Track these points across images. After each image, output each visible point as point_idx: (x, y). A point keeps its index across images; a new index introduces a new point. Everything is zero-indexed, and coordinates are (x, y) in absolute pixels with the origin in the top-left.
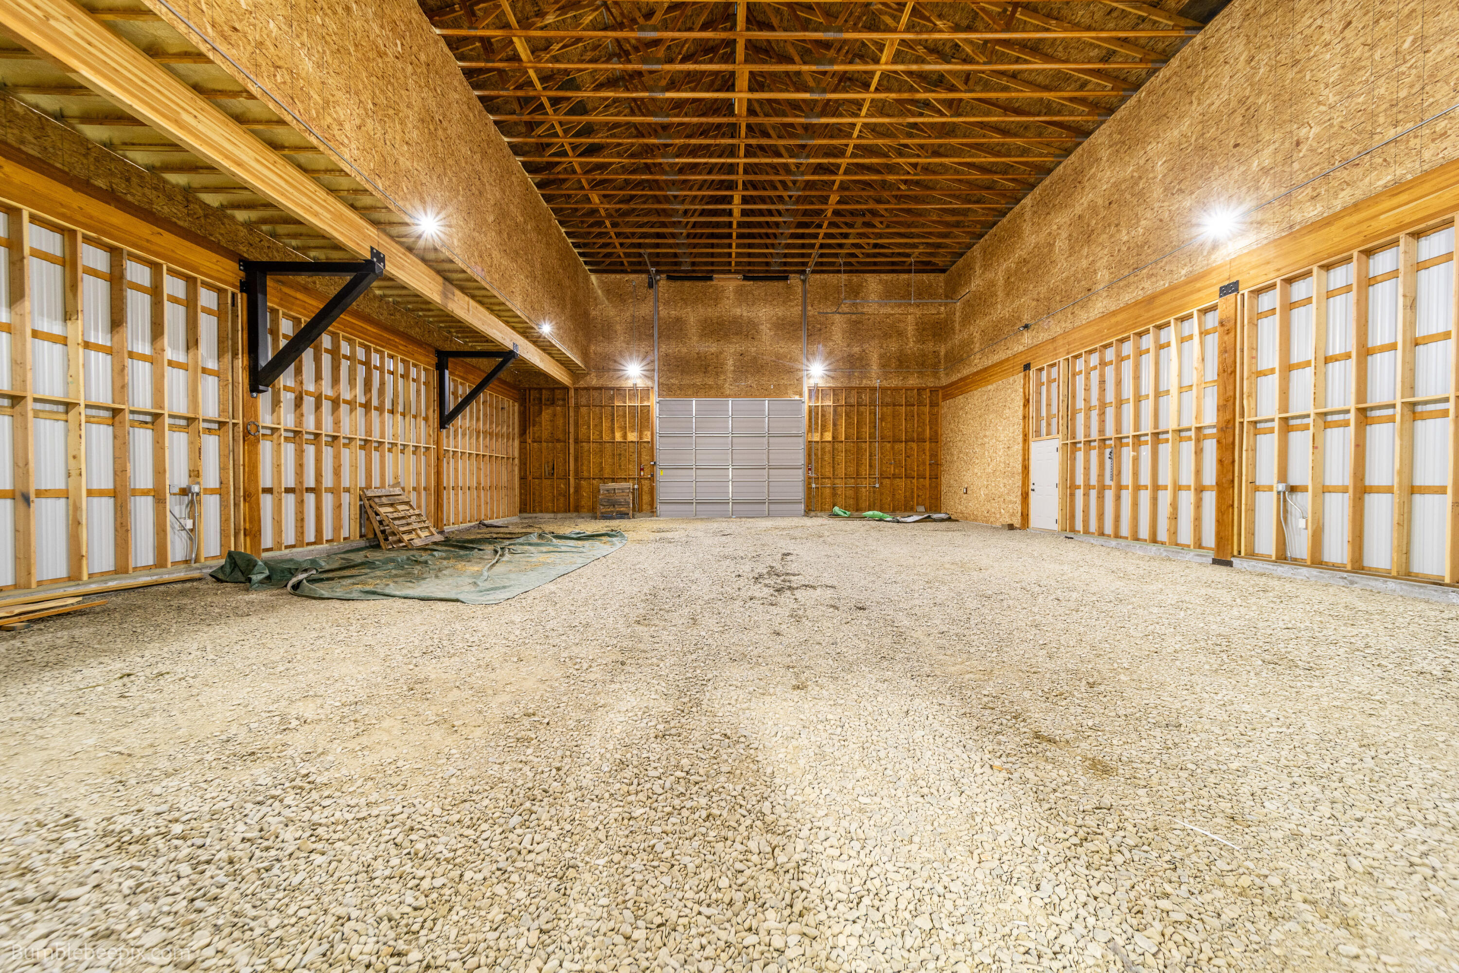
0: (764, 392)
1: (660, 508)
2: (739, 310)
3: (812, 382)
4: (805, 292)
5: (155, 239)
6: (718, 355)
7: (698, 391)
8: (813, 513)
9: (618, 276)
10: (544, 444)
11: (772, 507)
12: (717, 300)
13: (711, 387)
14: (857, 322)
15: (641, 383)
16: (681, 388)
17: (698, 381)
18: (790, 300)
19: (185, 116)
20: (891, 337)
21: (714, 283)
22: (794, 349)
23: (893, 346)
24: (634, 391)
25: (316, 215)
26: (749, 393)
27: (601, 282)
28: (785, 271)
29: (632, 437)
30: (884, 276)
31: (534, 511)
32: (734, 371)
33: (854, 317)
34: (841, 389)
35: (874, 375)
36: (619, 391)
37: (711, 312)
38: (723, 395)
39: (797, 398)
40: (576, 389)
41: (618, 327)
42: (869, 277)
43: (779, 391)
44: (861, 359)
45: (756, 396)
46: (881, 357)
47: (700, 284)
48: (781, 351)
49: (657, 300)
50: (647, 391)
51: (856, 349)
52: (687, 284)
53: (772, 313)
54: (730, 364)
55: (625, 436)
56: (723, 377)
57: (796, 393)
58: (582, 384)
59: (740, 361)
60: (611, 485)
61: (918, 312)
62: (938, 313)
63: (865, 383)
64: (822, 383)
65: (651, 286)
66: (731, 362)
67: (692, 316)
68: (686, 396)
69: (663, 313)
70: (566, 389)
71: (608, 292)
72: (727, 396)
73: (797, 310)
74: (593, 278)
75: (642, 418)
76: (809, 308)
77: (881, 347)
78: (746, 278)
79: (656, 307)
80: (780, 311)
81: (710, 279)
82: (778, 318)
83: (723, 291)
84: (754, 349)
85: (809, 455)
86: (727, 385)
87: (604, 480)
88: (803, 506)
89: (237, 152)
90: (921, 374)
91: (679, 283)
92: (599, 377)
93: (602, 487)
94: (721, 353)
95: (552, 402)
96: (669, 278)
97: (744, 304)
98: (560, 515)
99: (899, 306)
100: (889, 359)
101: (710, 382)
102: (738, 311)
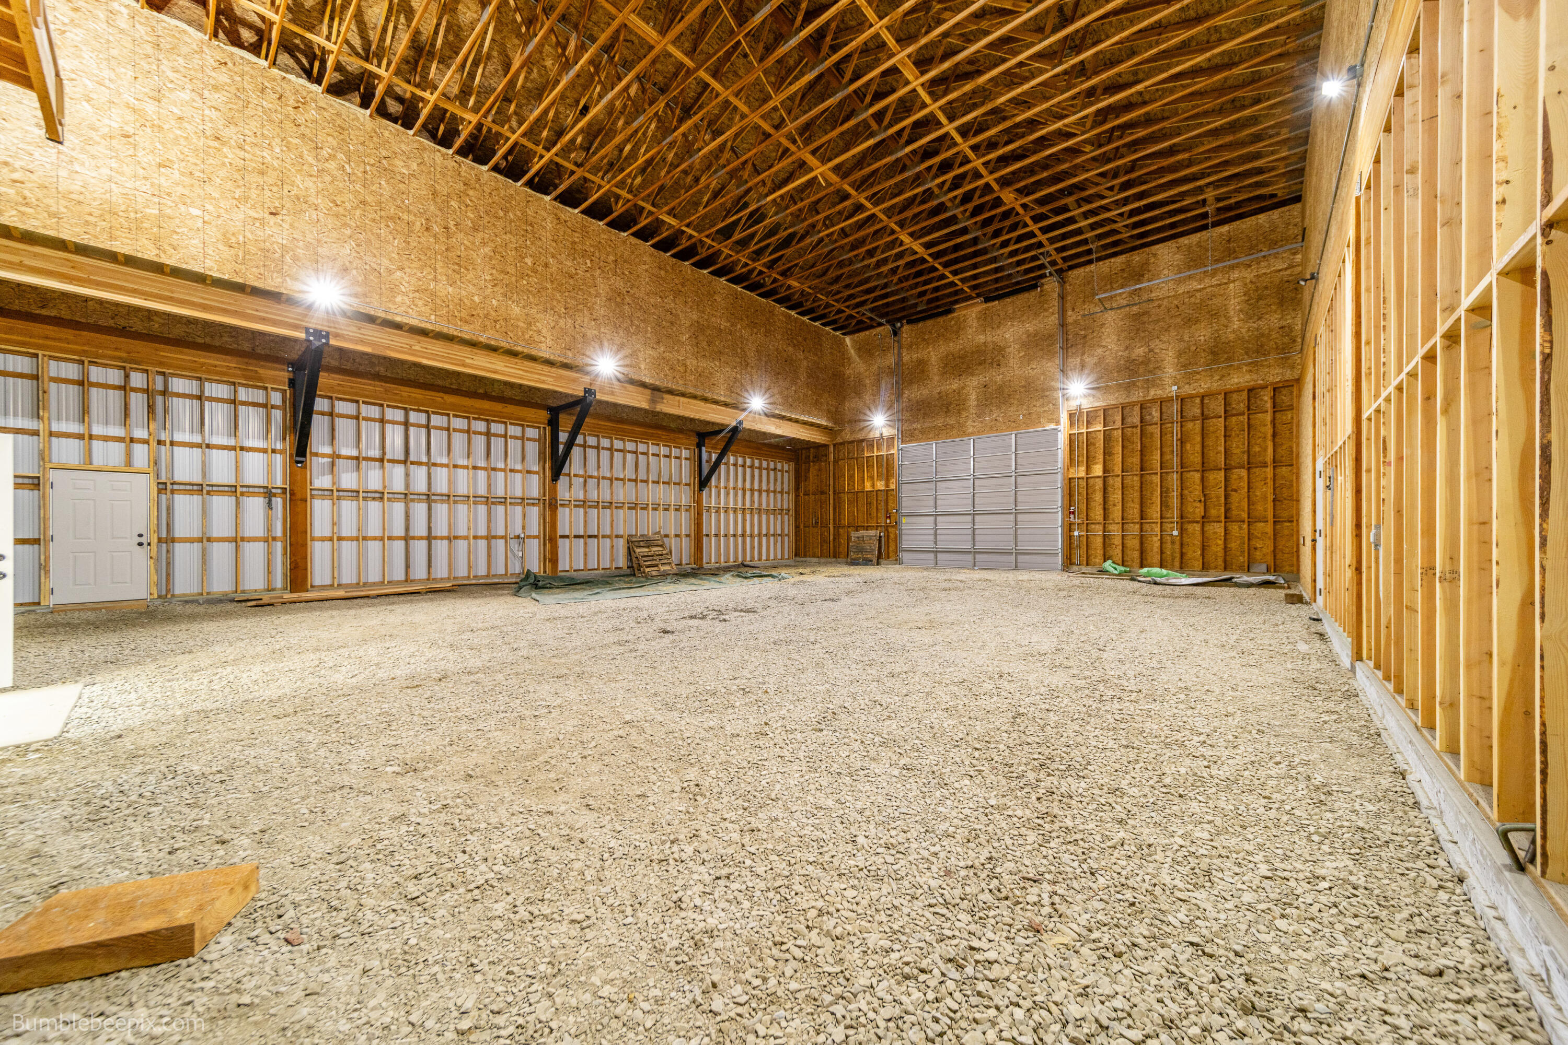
0: (1013, 424)
1: (905, 556)
2: (982, 337)
3: (1073, 404)
4: (1062, 297)
5: (505, 410)
6: (959, 392)
7: (936, 433)
8: (1075, 568)
9: (867, 333)
10: (812, 497)
11: (1020, 558)
12: (958, 330)
13: (952, 427)
14: (1137, 316)
15: (887, 432)
16: (922, 432)
17: (939, 422)
18: (1046, 310)
19: (468, 361)
20: (1197, 321)
21: (955, 315)
22: (1052, 366)
23: (1203, 333)
24: (880, 441)
25: (543, 382)
26: (993, 428)
27: (852, 340)
28: (1033, 278)
29: (880, 485)
30: (1184, 241)
31: (805, 556)
32: (978, 406)
33: (1135, 308)
34: (1115, 407)
35: (1167, 381)
36: (871, 443)
37: (954, 347)
38: (965, 434)
39: (1052, 426)
40: (834, 445)
41: (868, 382)
42: (1160, 249)
43: (1032, 420)
44: (1146, 362)
45: (1002, 430)
46: (1180, 354)
47: (941, 320)
48: (1033, 373)
49: (900, 348)
50: (890, 439)
51: (1140, 351)
52: (929, 323)
53: (1022, 331)
54: (973, 400)
55: (873, 486)
56: (964, 414)
57: (1050, 421)
58: (839, 440)
59: (983, 393)
60: (862, 533)
61: (1249, 275)
62: (1291, 267)
63: (1153, 393)
64: (1087, 404)
65: (895, 334)
66: (973, 397)
67: (934, 355)
68: (928, 439)
69: (906, 358)
70: (826, 446)
71: (859, 349)
72: (969, 435)
73: (1053, 320)
74: (848, 340)
75: (887, 468)
76: (1070, 313)
77: (1181, 340)
78: (987, 300)
79: (900, 354)
80: (1030, 327)
81: (950, 311)
82: (1028, 336)
83: (965, 321)
84: (999, 378)
85: (1071, 495)
86: (969, 423)
87: (857, 529)
88: (1059, 559)
89: (493, 366)
90: (1255, 366)
91: (920, 325)
92: (852, 432)
93: (854, 535)
94: (963, 388)
95: (817, 459)
96: (909, 322)
97: (988, 329)
98: (823, 560)
99: (1214, 273)
100: (1196, 354)
101: (952, 421)
102: (981, 339)
